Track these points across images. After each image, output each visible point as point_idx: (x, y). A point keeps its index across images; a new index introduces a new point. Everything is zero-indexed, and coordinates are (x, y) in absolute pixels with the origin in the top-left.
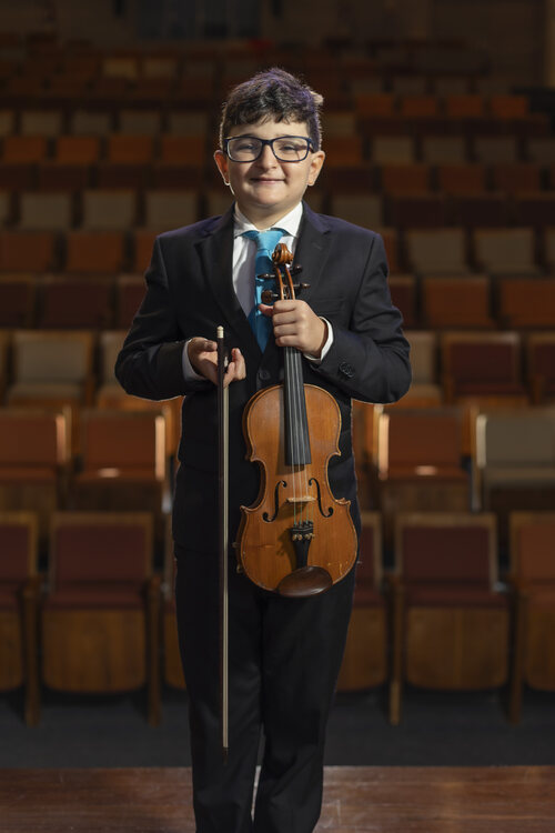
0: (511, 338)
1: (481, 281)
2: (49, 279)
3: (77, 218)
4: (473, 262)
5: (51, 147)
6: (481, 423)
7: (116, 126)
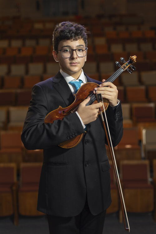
0: (152, 105)
1: (143, 88)
2: (19, 91)
3: (27, 71)
4: (141, 82)
5: (19, 50)
6: (144, 132)
7: (38, 43)
